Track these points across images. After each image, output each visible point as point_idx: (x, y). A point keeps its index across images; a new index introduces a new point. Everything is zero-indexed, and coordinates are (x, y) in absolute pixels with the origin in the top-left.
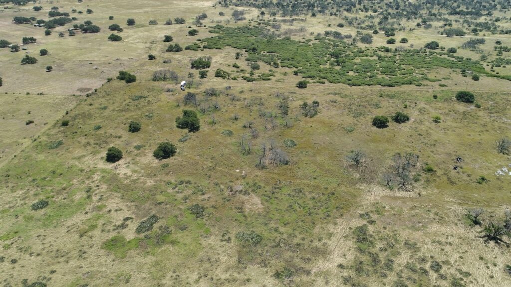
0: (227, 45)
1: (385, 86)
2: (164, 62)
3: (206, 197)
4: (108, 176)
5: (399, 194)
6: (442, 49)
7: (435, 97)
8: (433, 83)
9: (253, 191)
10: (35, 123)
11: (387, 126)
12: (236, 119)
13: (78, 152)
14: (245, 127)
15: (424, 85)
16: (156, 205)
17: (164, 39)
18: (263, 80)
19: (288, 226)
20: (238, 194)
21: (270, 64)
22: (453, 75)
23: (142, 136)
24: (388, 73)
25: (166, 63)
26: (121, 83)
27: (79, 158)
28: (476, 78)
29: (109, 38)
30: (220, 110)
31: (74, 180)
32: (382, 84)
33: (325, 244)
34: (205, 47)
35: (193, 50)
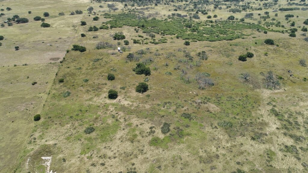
0: (124, 25)
1: (228, 40)
2: (94, 38)
3: (185, 108)
4: (119, 107)
5: (276, 91)
6: (237, 19)
7: (256, 43)
8: (248, 37)
9: (208, 101)
10: (39, 83)
11: (246, 60)
12: (167, 65)
13: (86, 97)
14: (175, 69)
15: (246, 38)
16: (161, 117)
17: (81, 23)
18: (163, 43)
19: (239, 115)
20: (201, 104)
21: (159, 34)
22: (254, 32)
23: (119, 82)
24: (224, 34)
25: (95, 38)
26: (77, 53)
27: (90, 99)
28: (266, 33)
29: (41, 25)
30: (153, 62)
31: (99, 113)
32: (226, 39)
33: (262, 120)
34: (112, 27)
35: (106, 29)
